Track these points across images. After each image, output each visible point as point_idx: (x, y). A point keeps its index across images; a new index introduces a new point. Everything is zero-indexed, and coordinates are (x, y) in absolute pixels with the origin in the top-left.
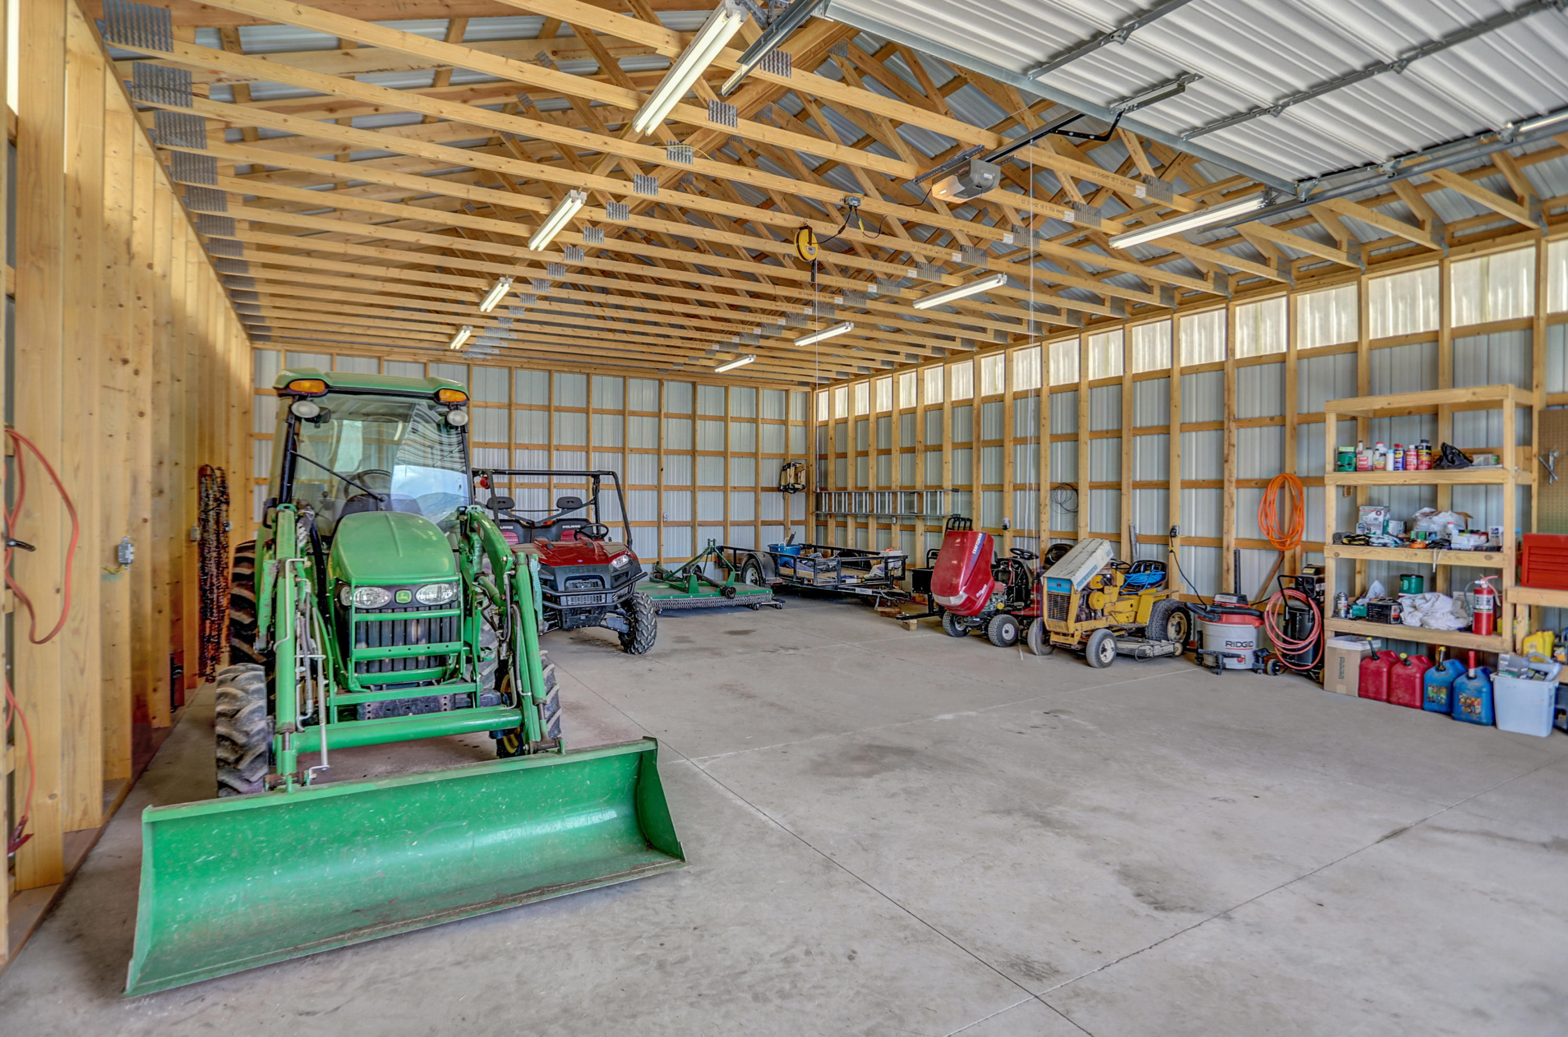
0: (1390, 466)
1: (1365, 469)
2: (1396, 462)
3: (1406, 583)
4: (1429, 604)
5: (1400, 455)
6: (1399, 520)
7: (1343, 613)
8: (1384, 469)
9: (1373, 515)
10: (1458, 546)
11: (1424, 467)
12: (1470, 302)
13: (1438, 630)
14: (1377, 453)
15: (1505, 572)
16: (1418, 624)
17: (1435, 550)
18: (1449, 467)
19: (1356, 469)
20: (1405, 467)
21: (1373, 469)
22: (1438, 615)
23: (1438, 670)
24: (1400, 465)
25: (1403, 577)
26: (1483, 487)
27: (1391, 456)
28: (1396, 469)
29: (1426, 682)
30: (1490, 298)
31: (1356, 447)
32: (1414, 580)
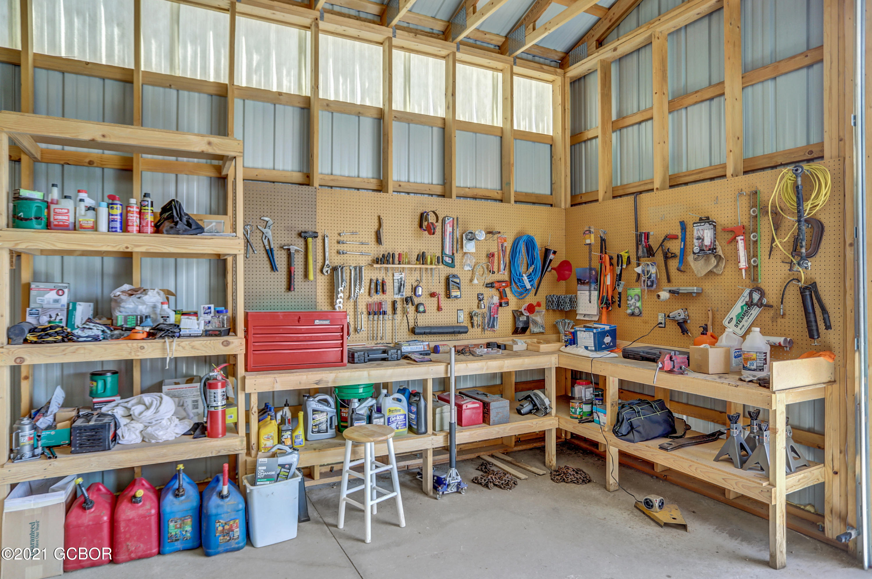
0: (103, 226)
1: (63, 228)
2: (110, 221)
3: (100, 383)
4: (152, 409)
5: (117, 211)
6: (87, 300)
7: (27, 451)
8: (95, 228)
9: (52, 295)
10: (188, 332)
11: (150, 229)
12: (159, 47)
13: (167, 443)
14: (82, 205)
15: (239, 357)
16: (139, 440)
17: (167, 339)
18: (185, 232)
19: (48, 226)
20: (125, 228)
21: (75, 227)
22: (164, 422)
23: (177, 496)
24: (118, 225)
25: (95, 375)
26: (172, 260)
27: (103, 211)
28: (111, 229)
29: (166, 517)
30: (179, 52)
31: (48, 192)
32: (109, 378)
